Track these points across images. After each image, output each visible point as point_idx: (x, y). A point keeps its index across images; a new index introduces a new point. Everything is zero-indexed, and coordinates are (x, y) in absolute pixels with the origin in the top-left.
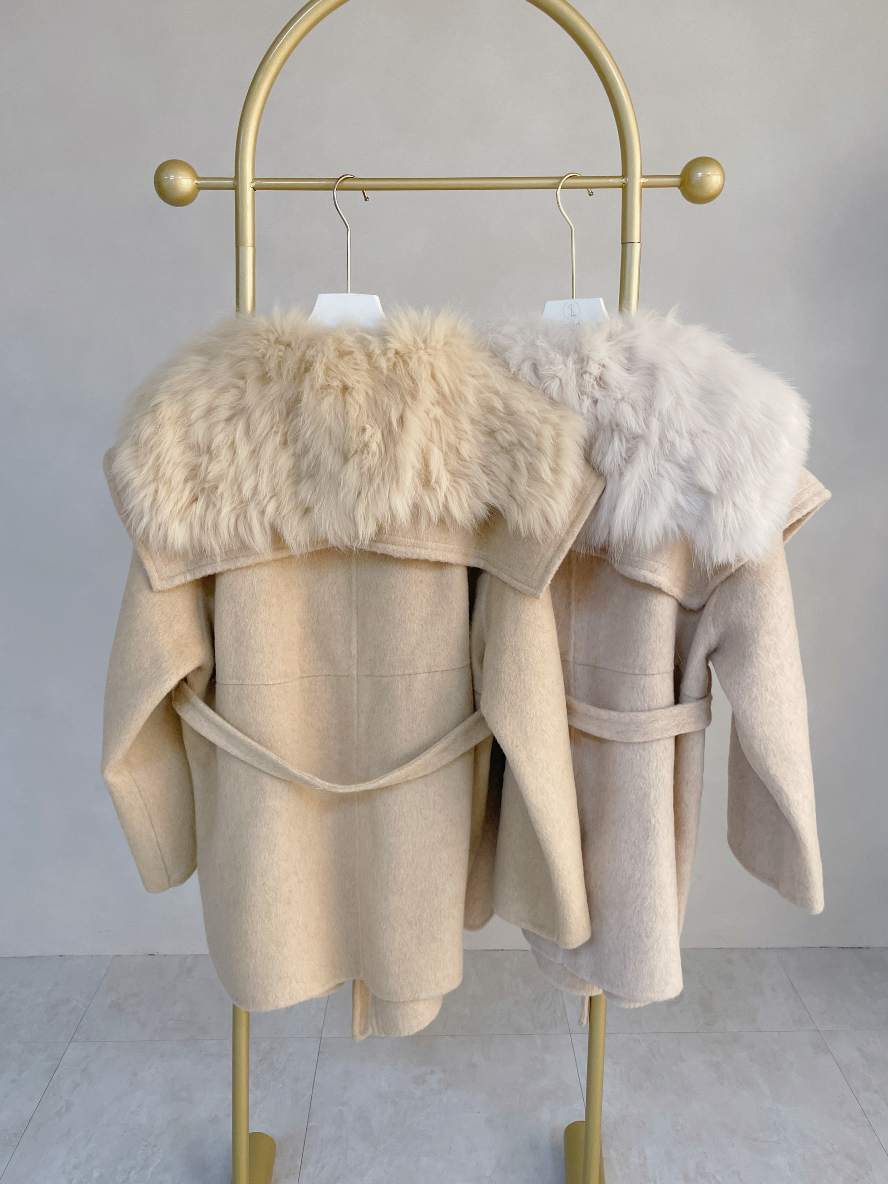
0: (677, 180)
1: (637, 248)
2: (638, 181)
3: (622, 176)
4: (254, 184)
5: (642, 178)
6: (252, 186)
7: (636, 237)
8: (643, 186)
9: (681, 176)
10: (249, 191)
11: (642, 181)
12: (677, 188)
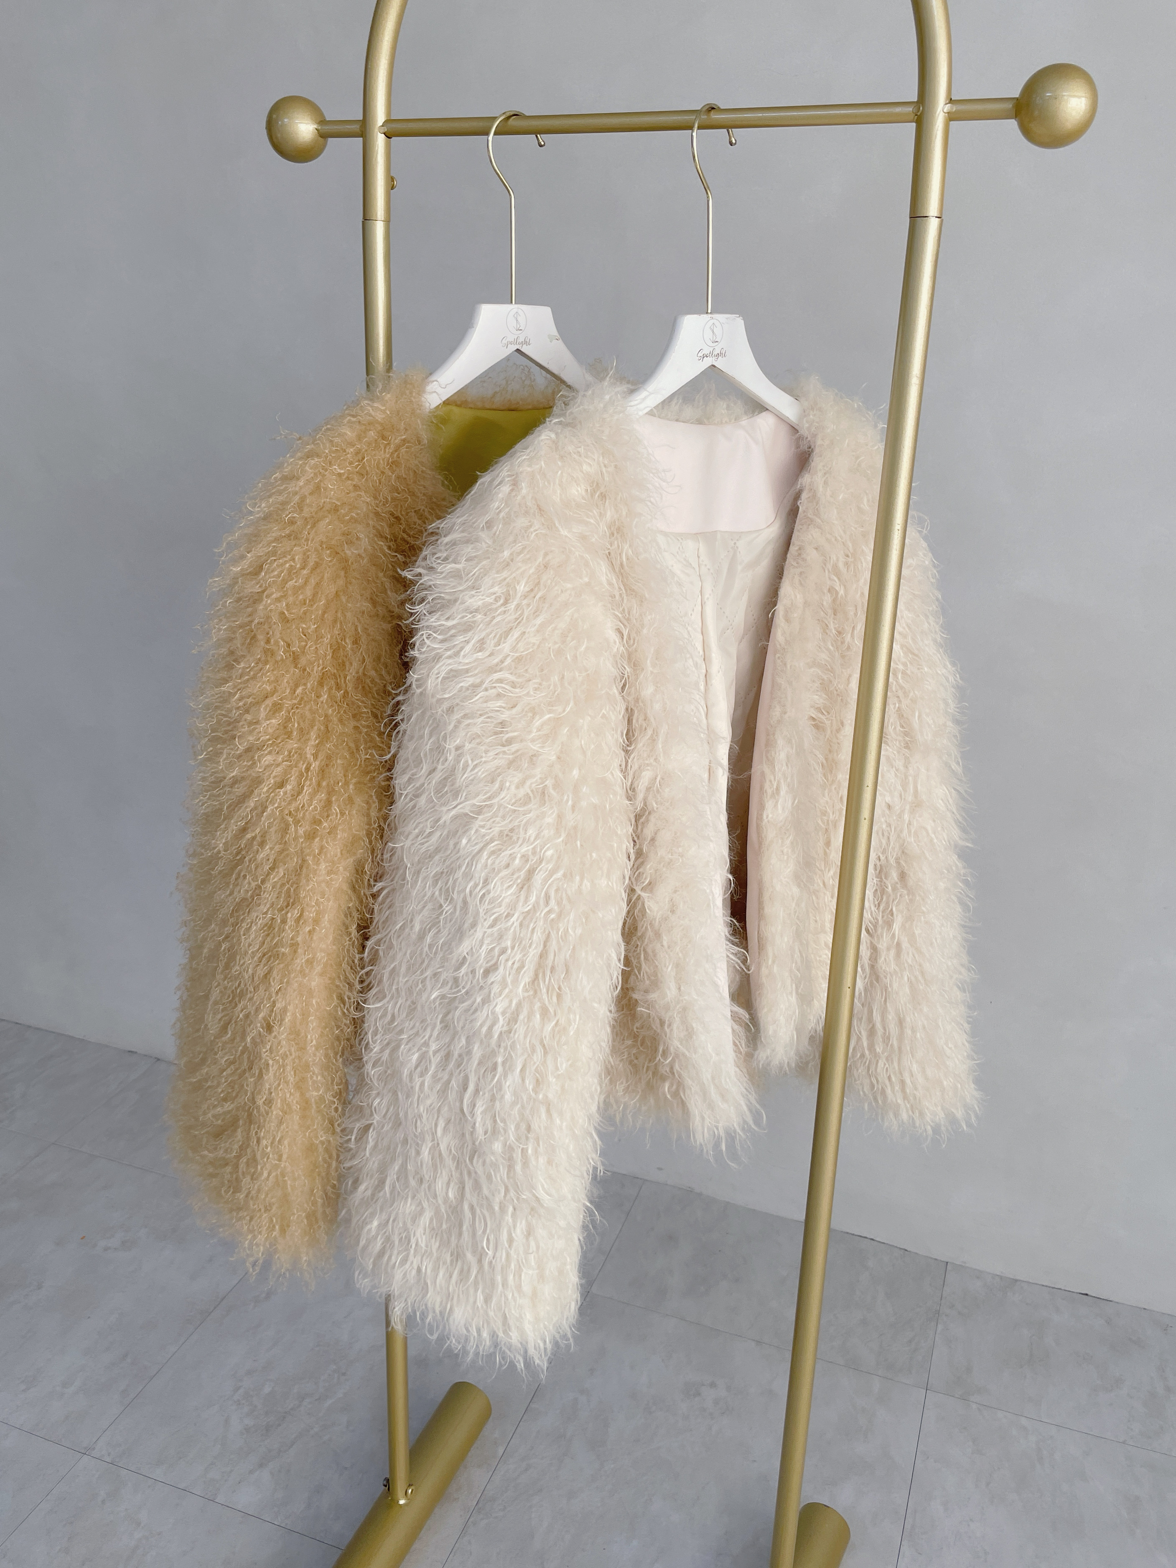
0: (1009, 106)
1: (933, 226)
2: (941, 109)
3: (917, 102)
4: (385, 129)
5: (946, 104)
6: (382, 131)
7: (933, 207)
8: (951, 117)
9: (1017, 99)
10: (380, 140)
11: (945, 110)
12: (1013, 120)
